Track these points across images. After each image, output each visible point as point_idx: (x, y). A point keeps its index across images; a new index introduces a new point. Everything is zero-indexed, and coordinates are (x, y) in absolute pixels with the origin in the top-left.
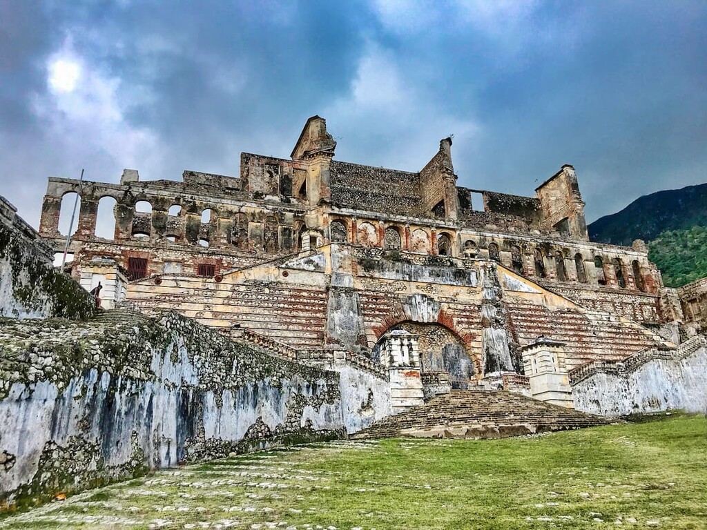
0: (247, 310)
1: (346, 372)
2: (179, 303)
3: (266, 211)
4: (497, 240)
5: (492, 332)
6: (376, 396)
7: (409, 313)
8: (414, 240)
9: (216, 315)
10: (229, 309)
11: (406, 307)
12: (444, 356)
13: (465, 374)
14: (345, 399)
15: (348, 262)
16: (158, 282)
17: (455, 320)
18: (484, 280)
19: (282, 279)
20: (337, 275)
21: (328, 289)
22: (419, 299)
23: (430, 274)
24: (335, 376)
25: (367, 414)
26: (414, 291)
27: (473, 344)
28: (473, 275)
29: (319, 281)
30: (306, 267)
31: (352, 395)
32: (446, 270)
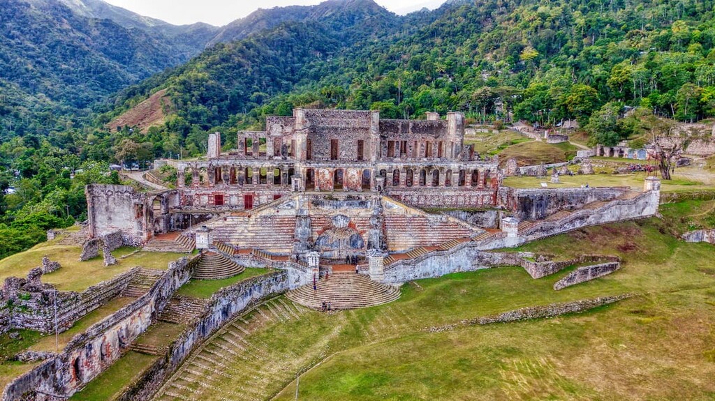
0: (261, 228)
1: (290, 269)
2: (234, 227)
3: (275, 165)
4: (399, 167)
5: (372, 231)
6: (301, 278)
7: (334, 224)
8: (349, 175)
9: (249, 231)
10: (254, 228)
11: (334, 221)
12: (350, 240)
13: (359, 247)
14: (290, 278)
15: (307, 203)
16: (226, 220)
17: (357, 225)
18: (375, 205)
19: (276, 214)
20: (301, 210)
21: (297, 216)
22: (339, 217)
23: (347, 205)
24: (286, 271)
25: (297, 284)
26: (338, 213)
27: (364, 235)
28: (369, 203)
29: (293, 212)
30: (287, 207)
31: (292, 277)
32: (355, 201)
